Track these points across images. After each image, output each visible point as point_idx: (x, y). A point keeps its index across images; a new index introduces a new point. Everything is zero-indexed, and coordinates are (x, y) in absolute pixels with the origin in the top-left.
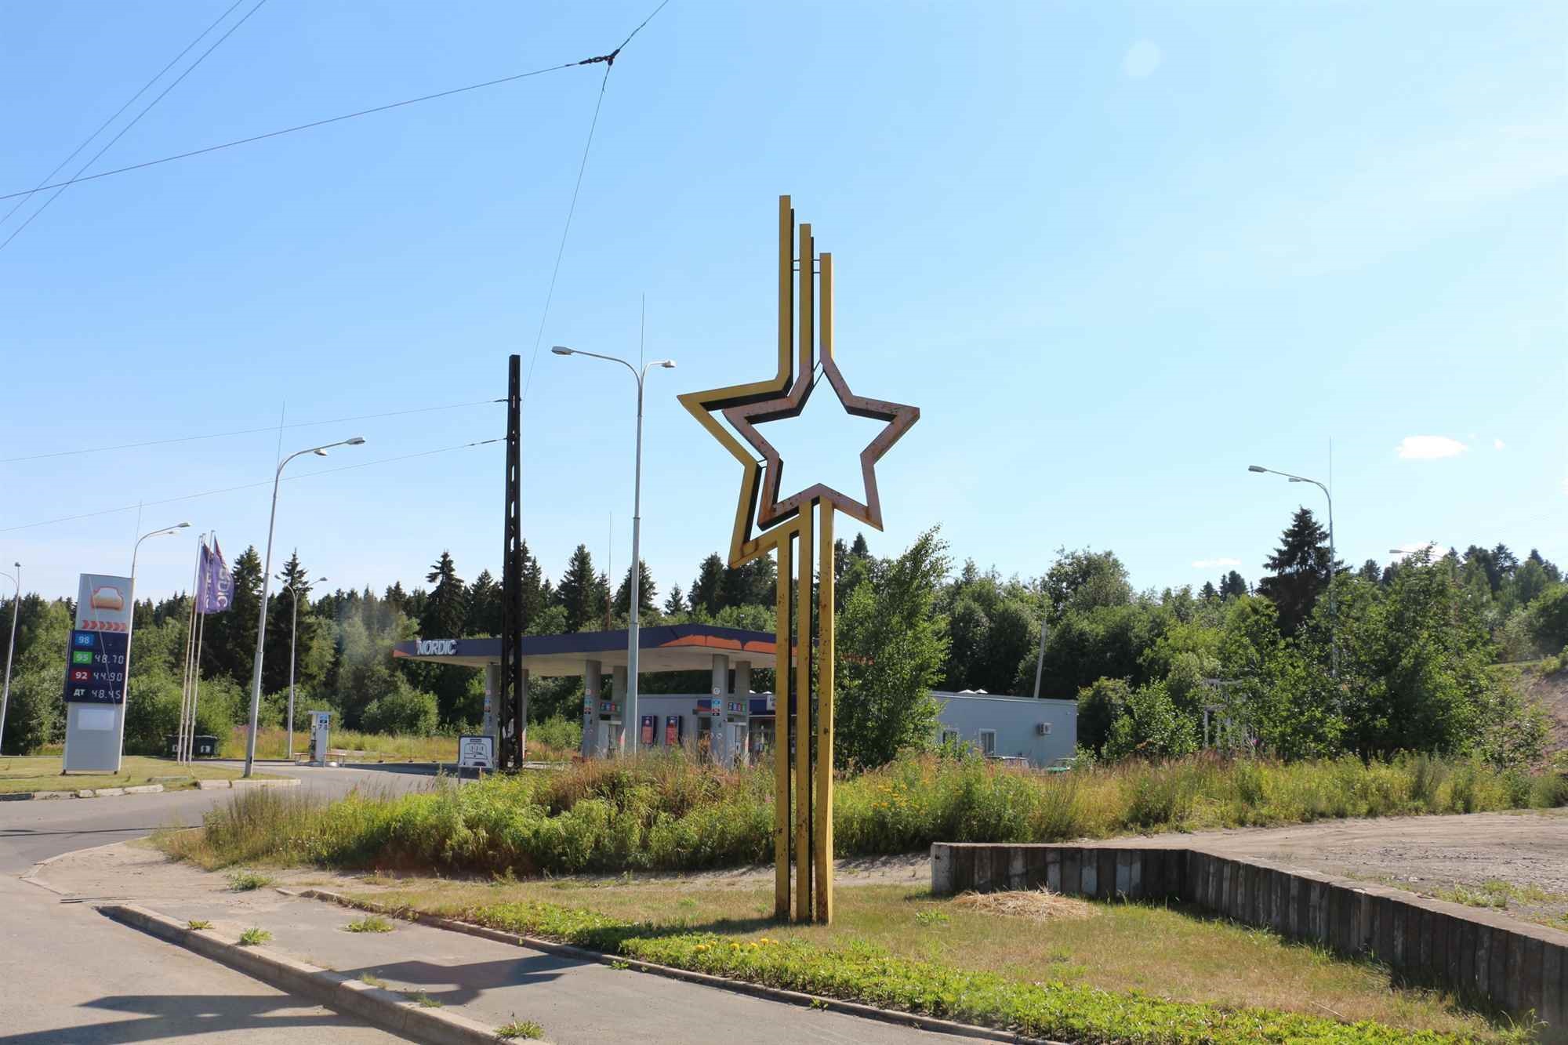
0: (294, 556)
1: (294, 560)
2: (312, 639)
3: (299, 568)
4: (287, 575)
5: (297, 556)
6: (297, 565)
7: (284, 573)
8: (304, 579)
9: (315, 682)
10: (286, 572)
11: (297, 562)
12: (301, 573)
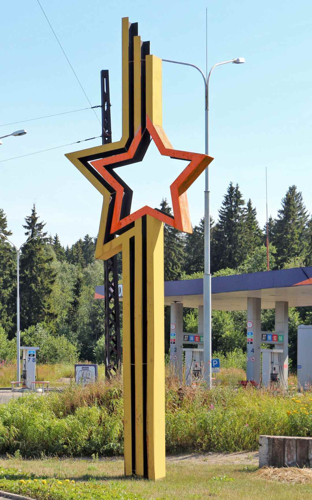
0: (33, 211)
1: (34, 214)
2: (52, 282)
3: (38, 222)
4: (28, 228)
5: (36, 212)
6: (36, 219)
7: (25, 227)
8: (43, 231)
9: (58, 320)
10: (28, 225)
11: (36, 216)
12: (41, 226)
